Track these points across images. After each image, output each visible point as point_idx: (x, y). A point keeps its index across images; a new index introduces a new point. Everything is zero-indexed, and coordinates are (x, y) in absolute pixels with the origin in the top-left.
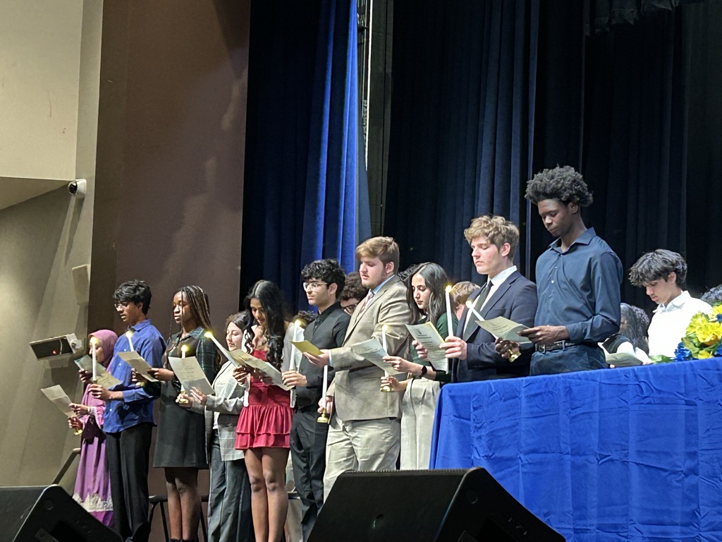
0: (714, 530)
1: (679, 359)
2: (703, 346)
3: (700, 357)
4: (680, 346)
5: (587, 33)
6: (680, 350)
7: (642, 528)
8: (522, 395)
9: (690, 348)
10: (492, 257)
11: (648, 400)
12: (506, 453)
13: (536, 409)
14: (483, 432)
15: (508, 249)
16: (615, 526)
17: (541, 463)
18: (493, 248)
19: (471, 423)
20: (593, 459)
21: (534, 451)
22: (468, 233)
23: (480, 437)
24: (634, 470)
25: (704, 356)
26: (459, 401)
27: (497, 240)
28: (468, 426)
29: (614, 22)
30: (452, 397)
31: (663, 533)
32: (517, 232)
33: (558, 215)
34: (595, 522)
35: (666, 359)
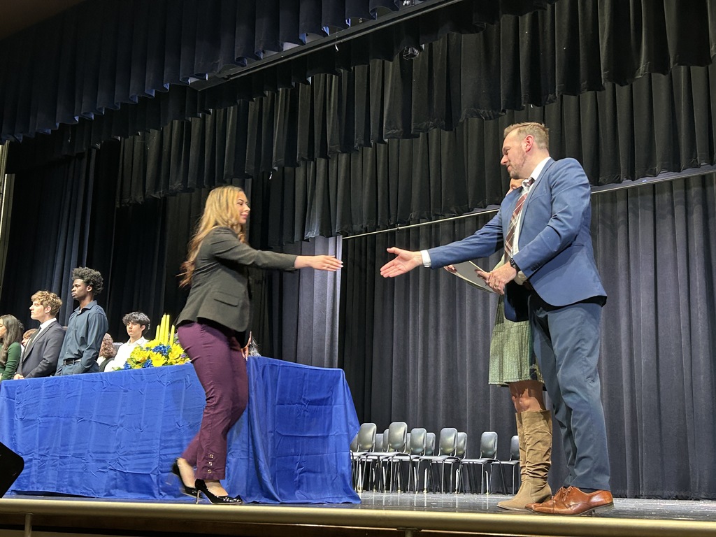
0: (126, 455)
1: (125, 369)
2: (138, 363)
3: (135, 368)
4: (126, 362)
5: (118, 206)
6: (126, 365)
7: (93, 455)
8: (43, 386)
9: (131, 364)
10: (40, 311)
11: (105, 390)
12: (31, 417)
13: (49, 394)
14: (20, 406)
15: (50, 309)
16: (80, 454)
17: (49, 422)
18: (41, 307)
19: (15, 401)
20: (75, 420)
21: (46, 416)
22: (34, 297)
23: (18, 409)
24: (94, 425)
25: (138, 367)
26: (10, 389)
27: (44, 303)
28: (14, 403)
29: (131, 202)
30: (6, 387)
31: (103, 457)
32: (61, 303)
33: (79, 288)
34: (72, 452)
35: (120, 369)
